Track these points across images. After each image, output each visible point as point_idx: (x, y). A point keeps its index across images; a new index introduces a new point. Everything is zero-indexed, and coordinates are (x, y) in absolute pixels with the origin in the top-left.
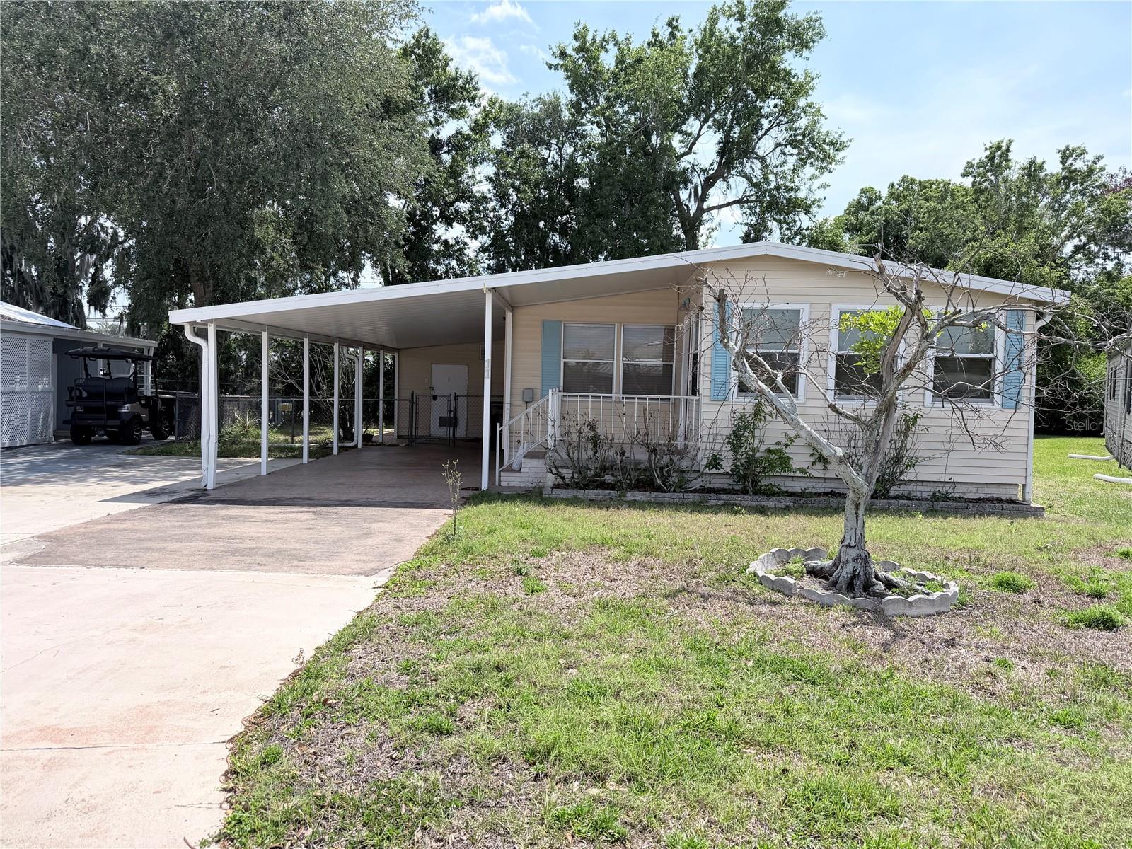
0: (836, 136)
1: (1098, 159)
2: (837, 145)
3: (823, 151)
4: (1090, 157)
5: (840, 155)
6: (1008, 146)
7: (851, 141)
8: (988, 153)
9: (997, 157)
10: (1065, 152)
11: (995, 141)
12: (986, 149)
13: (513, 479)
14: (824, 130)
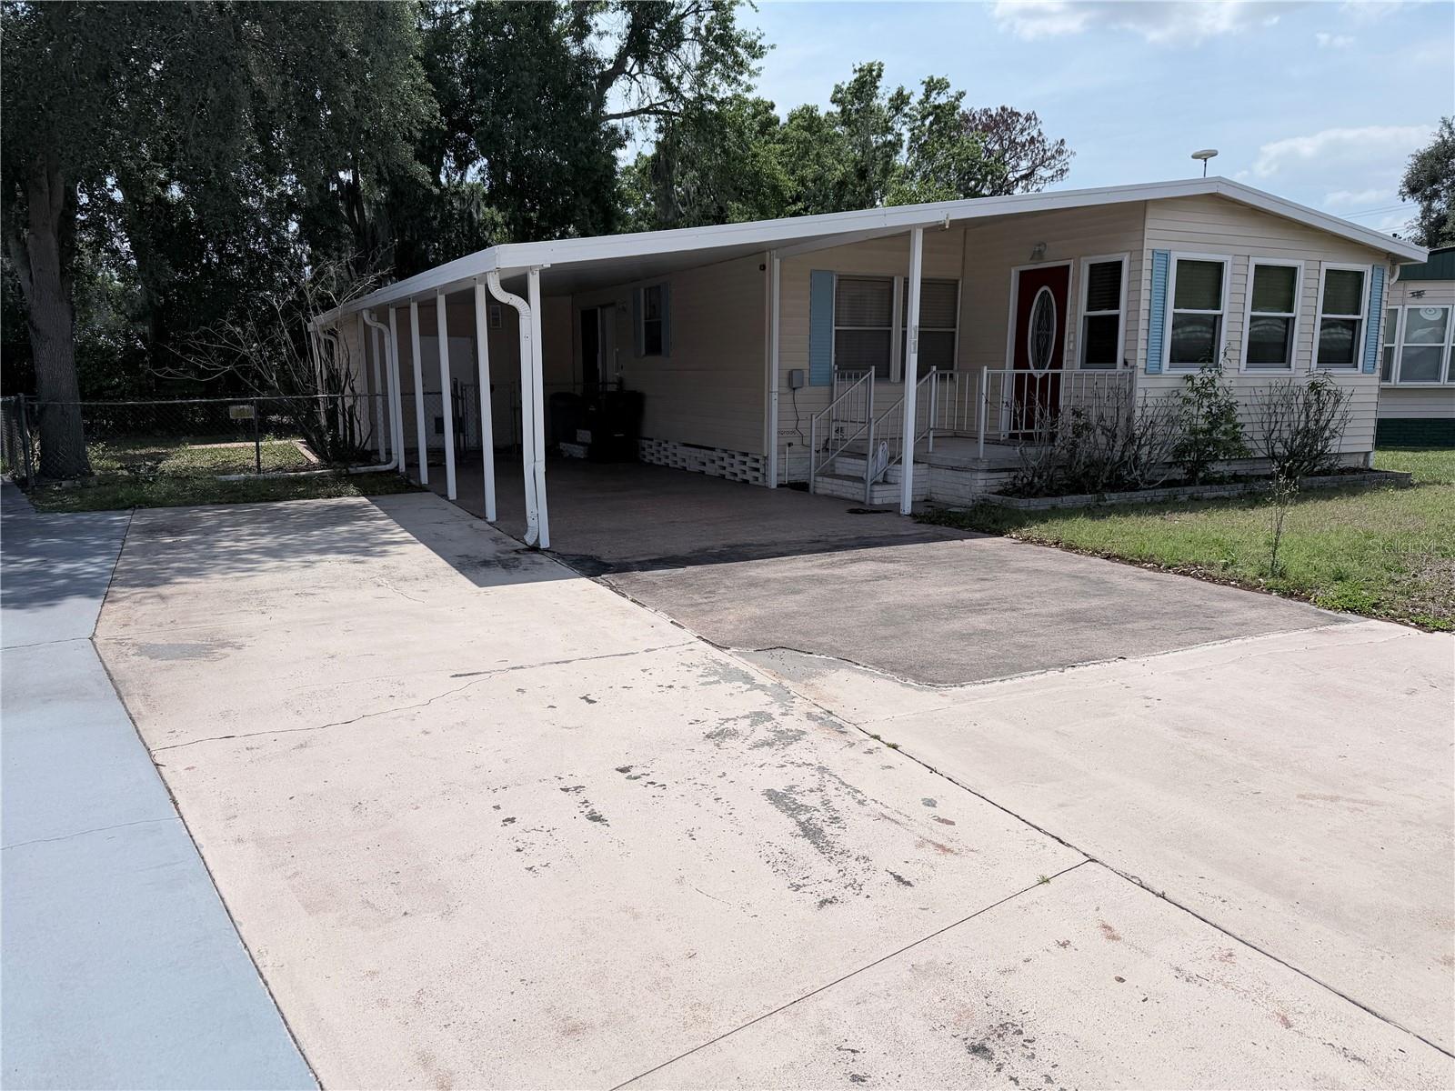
0: (754, 38)
1: (962, 94)
2: (755, 51)
3: (736, 55)
4: (952, 91)
5: (754, 64)
6: (880, 70)
7: (772, 47)
8: (857, 75)
9: (866, 81)
10: (929, 83)
11: (865, 63)
12: (855, 71)
13: (885, 493)
14: (738, 29)
